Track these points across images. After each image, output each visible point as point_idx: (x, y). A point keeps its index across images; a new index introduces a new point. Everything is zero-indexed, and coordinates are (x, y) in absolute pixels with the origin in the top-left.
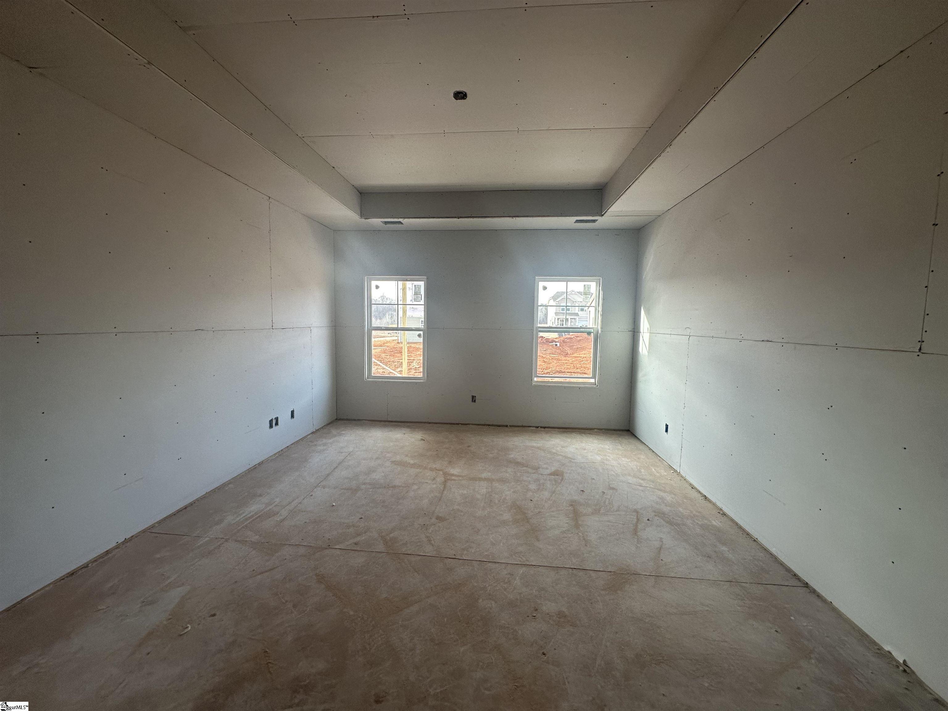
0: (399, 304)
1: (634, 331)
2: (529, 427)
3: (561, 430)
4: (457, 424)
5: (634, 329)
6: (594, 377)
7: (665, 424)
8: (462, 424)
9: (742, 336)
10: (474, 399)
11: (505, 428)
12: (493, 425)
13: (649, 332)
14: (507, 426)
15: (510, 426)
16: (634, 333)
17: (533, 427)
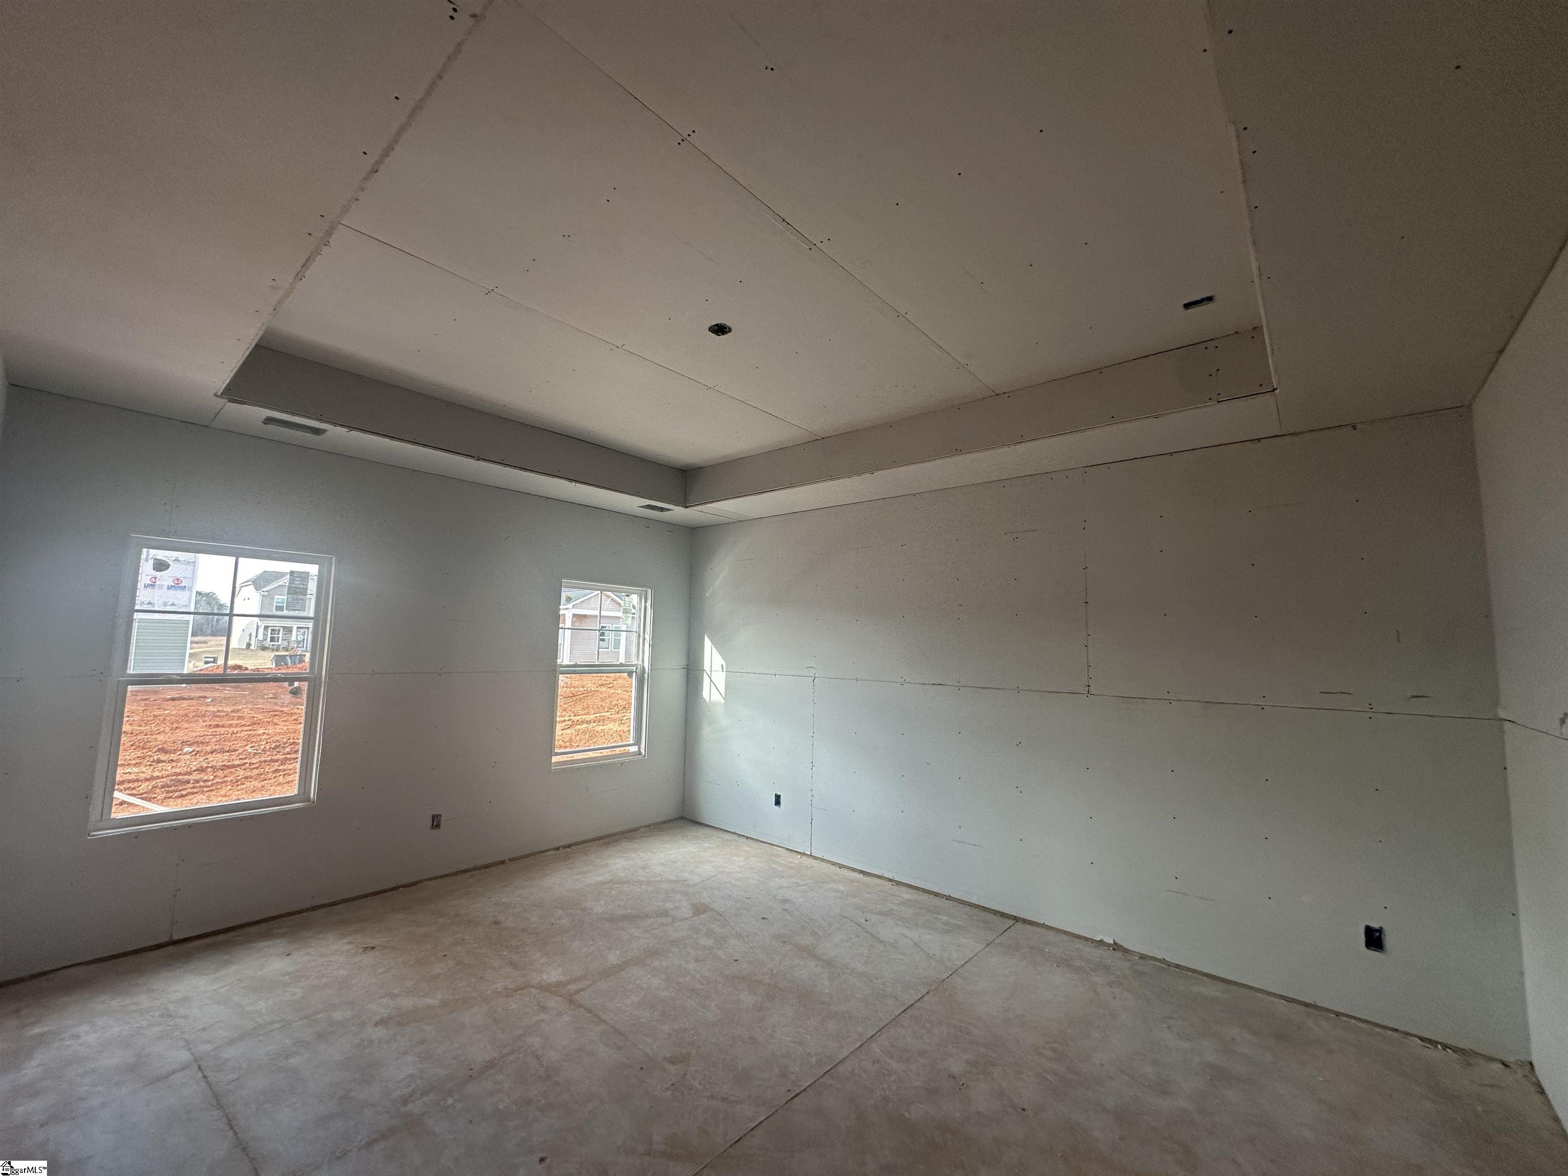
0: (235, 612)
1: (688, 669)
2: (543, 852)
3: (597, 842)
4: (393, 889)
5: (688, 665)
6: (638, 742)
7: (774, 795)
8: (404, 886)
9: (904, 679)
10: (436, 821)
11: (501, 866)
12: (475, 869)
13: (725, 670)
14: (503, 862)
15: (510, 860)
16: (688, 671)
17: (550, 850)
